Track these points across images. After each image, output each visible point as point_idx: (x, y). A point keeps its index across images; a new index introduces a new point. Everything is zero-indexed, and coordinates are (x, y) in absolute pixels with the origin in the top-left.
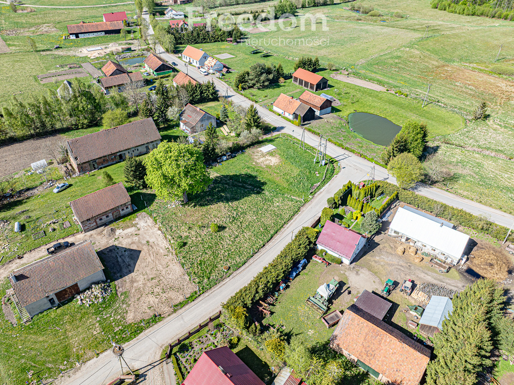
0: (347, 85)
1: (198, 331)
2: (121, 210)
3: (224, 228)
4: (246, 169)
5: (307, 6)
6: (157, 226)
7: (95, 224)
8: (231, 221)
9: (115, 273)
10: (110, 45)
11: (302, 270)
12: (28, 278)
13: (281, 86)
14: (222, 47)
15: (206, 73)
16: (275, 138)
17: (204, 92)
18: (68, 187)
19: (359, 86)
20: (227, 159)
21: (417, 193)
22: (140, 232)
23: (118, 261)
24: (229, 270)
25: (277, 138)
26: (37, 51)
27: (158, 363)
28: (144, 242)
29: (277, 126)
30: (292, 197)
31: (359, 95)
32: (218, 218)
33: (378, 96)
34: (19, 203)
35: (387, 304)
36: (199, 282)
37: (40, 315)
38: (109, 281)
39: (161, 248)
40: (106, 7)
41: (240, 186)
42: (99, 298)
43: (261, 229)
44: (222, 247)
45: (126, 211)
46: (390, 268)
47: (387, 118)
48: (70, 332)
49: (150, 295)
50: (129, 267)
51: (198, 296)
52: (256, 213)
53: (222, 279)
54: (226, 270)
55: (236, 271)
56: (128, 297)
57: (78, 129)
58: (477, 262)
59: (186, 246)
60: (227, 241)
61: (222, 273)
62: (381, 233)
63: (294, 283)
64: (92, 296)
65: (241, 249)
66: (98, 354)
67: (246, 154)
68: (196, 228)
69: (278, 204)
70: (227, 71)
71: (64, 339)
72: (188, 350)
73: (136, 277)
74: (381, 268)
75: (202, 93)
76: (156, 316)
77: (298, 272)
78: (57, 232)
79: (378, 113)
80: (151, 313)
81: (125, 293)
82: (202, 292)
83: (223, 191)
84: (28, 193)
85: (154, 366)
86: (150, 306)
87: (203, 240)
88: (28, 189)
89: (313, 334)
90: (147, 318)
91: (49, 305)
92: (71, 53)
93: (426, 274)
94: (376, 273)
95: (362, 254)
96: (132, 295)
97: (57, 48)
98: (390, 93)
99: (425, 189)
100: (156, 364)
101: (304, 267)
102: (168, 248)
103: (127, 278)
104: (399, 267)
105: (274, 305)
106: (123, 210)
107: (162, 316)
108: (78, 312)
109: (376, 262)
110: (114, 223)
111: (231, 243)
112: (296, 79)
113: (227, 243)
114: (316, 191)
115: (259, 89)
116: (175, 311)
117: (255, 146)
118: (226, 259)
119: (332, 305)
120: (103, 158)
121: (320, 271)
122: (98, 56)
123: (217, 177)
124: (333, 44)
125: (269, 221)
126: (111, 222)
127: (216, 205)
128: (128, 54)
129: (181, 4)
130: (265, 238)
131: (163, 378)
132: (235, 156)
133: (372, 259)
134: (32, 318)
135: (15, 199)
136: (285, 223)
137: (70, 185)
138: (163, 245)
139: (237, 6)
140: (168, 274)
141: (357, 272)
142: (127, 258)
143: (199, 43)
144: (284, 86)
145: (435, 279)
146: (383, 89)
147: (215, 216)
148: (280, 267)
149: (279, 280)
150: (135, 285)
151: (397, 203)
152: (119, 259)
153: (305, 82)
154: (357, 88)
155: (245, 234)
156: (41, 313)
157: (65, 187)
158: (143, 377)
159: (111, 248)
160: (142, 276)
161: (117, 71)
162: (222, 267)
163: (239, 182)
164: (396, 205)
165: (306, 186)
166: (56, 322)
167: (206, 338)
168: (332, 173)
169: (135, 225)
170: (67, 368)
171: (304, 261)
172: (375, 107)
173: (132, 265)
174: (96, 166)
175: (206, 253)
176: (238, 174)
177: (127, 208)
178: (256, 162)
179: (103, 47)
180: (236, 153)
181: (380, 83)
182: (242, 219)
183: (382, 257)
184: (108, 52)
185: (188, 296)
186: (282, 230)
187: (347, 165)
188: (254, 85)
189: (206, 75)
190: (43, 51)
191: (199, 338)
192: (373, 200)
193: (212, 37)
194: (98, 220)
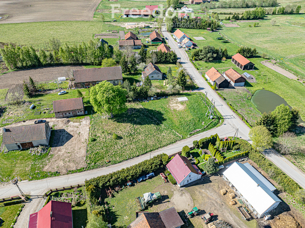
0: (269, 71)
1: (70, 189)
2: (77, 112)
3: (122, 138)
4: (161, 108)
5: (277, 13)
6: (90, 126)
7: (62, 115)
8: (128, 135)
9: (54, 143)
10: (141, 23)
11: (148, 179)
12: (11, 132)
13: (221, 62)
14: (202, 33)
15: (180, 47)
16: (193, 94)
17: (168, 57)
18: (66, 93)
19: (277, 73)
20: (154, 100)
21: (267, 156)
22: (80, 127)
23: (60, 138)
24: (109, 162)
25: (194, 94)
26: (104, 22)
27: (41, 197)
28: (78, 132)
29: (200, 86)
30: (176, 133)
31: (273, 78)
32: (122, 132)
33: (287, 82)
34: (42, 95)
35: (181, 222)
36: (89, 164)
37: (12, 152)
38: (49, 146)
39: (84, 138)
40: (153, 2)
41: (150, 117)
42: (39, 153)
43: (143, 146)
44: (114, 148)
45: (80, 113)
46: (206, 200)
47: (285, 99)
48: (18, 164)
49: (62, 161)
50: (63, 143)
51: (84, 170)
52: (146, 136)
53: (102, 166)
54: (107, 162)
55: (112, 164)
56: (52, 157)
57: (93, 65)
58: (278, 224)
59: (95, 142)
60: (119, 146)
61: (104, 163)
62: (218, 175)
63: (139, 184)
64: (36, 151)
65: (124, 154)
66: (22, 180)
67: (167, 99)
68: (106, 133)
69: (164, 134)
70: (193, 47)
71: (13, 166)
72: (58, 197)
73: (62, 149)
74: (201, 198)
75: (166, 58)
76: (57, 172)
77: (144, 179)
78: (46, 114)
79: (280, 93)
80: (56, 170)
81: (52, 155)
82: (87, 169)
83: (137, 117)
84: (48, 92)
85: (39, 197)
86: (58, 166)
87: (106, 141)
88: (50, 90)
89: (127, 219)
90: (53, 172)
91: (18, 148)
92: (120, 25)
93: (231, 215)
94: (194, 200)
95: (194, 184)
96: (54, 157)
97: (114, 21)
98: (299, 82)
99: (276, 156)
100: (40, 197)
101: (150, 178)
102: (86, 140)
103: (58, 148)
104: (214, 202)
105: (118, 193)
106: (78, 112)
107: (60, 174)
108: (27, 156)
109: (200, 192)
110: (72, 118)
111: (120, 148)
112: (233, 60)
113: (118, 147)
114: (195, 134)
115: (206, 62)
116: (67, 174)
117: (176, 96)
118: (112, 156)
119: (151, 207)
120: (88, 83)
121: (159, 184)
122: (130, 28)
123: (141, 108)
124: (277, 41)
125: (150, 143)
126: (71, 117)
127: (126, 124)
128: (146, 29)
129: (195, 4)
130: (142, 152)
131: (38, 206)
132: (160, 99)
133: (199, 190)
134: (8, 152)
135: (41, 93)
136: (160, 147)
137: (67, 93)
138: (86, 137)
139: (229, 9)
140: (78, 153)
141: (182, 194)
142: (65, 137)
143: (189, 28)
144: (224, 63)
145: (235, 221)
146: (295, 78)
147: (120, 130)
148: (131, 172)
149: (127, 179)
150: (59, 153)
151: (246, 159)
152: (61, 137)
153: (238, 63)
154: (275, 73)
155: (131, 146)
156: (13, 150)
157: (64, 93)
158: (30, 200)
159: (61, 130)
160: (65, 149)
161: (131, 38)
162: (106, 160)
163: (151, 115)
164: (244, 160)
165: (190, 128)
166: (15, 157)
167: (71, 195)
168: (214, 125)
169: (80, 122)
170: (6, 181)
171: (152, 174)
172: (280, 89)
173: (64, 142)
174: (84, 86)
175: (103, 149)
176: (154, 110)
177: (81, 112)
178: (169, 106)
179: (137, 23)
180: (161, 97)
181: (296, 73)
182: (135, 136)
183: (207, 191)
184: (136, 27)
185: (79, 168)
186: (156, 150)
187: (228, 123)
188: (203, 58)
189: (179, 48)
190: (107, 22)
191: (68, 193)
192: (230, 152)
193: (198, 26)
194: (64, 114)
